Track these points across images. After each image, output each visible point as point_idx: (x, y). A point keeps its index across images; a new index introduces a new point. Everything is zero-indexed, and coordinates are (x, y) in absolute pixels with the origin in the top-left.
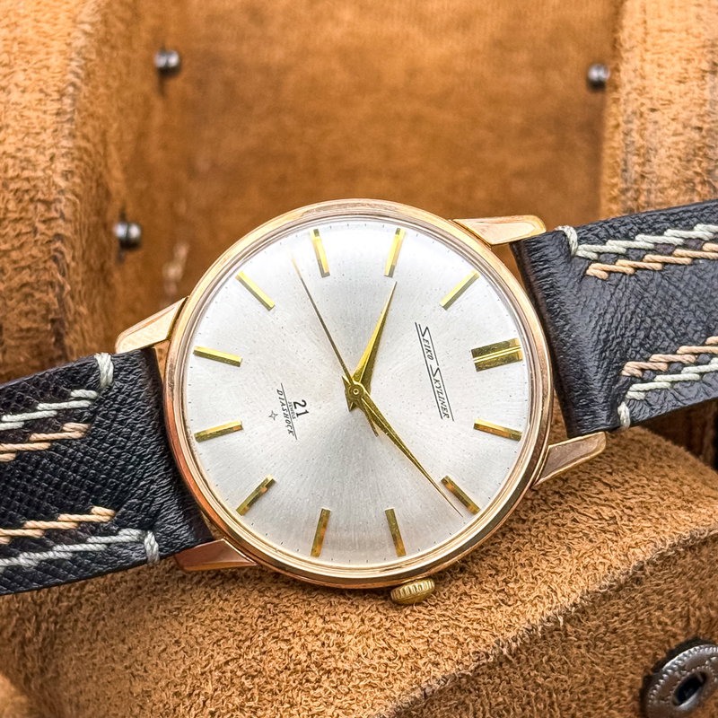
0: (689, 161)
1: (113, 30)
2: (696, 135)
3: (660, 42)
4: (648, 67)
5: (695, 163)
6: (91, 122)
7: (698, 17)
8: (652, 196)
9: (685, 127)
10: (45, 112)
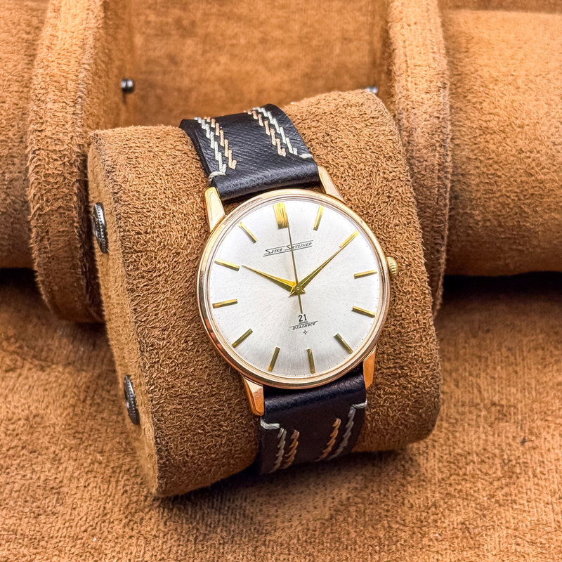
0: (433, 135)
1: (99, 67)
2: (436, 121)
3: (415, 71)
4: (409, 85)
5: (437, 136)
6: (90, 117)
7: (434, 58)
9: (430, 117)
10: (66, 113)
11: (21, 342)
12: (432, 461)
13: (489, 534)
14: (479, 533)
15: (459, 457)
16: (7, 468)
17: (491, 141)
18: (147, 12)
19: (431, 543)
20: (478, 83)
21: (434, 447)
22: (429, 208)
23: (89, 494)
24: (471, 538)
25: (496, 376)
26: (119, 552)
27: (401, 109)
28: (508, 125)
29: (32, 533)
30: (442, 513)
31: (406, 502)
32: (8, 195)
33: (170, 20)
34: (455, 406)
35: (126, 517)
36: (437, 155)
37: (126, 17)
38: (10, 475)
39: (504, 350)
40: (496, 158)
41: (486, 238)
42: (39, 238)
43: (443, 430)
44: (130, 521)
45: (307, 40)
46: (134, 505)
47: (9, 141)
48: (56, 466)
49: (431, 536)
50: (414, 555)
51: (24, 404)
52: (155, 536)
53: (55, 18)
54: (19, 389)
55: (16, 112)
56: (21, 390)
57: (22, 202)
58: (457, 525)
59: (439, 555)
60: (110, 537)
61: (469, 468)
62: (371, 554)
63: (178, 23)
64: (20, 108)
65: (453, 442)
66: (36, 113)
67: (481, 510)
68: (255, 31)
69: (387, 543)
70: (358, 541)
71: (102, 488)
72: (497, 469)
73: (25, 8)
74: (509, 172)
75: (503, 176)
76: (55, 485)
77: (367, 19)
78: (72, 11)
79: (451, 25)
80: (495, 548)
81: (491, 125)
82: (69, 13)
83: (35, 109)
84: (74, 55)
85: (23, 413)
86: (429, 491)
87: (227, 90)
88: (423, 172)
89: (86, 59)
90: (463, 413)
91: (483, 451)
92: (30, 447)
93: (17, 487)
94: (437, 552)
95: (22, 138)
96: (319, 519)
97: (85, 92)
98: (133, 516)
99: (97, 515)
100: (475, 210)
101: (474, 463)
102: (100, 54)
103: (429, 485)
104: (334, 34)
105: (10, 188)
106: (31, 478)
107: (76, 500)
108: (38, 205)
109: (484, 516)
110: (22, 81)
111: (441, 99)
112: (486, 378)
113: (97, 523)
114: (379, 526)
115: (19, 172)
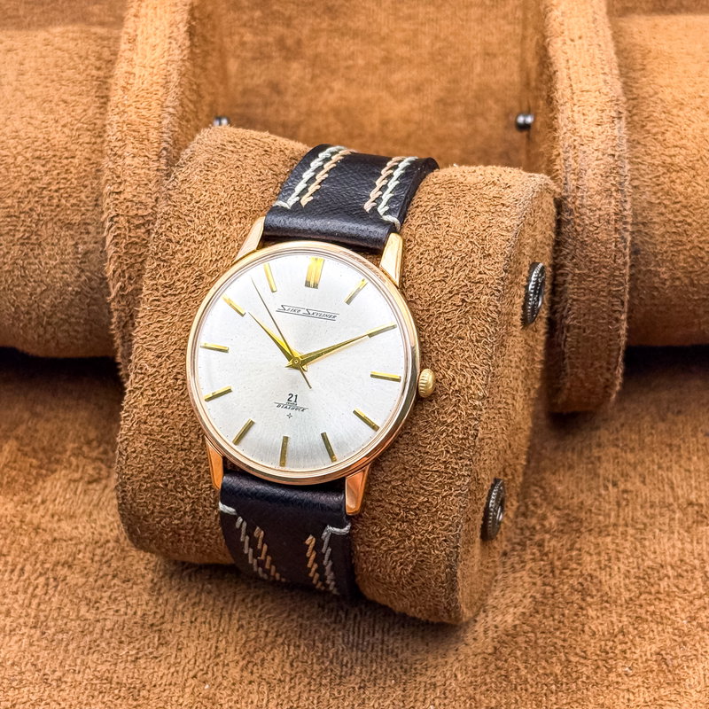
0: (607, 177)
1: (187, 109)
2: (611, 160)
3: (582, 98)
4: (576, 116)
5: (612, 178)
7: (605, 81)
8: (585, 200)
9: (604, 155)
10: (149, 169)
11: (106, 446)
12: (617, 577)
13: (691, 665)
14: (679, 665)
15: (649, 571)
16: (96, 602)
17: (678, 181)
18: (242, 30)
19: (620, 680)
20: (659, 108)
21: (618, 559)
22: (605, 267)
23: (197, 630)
24: (669, 671)
25: (692, 468)
26: (237, 702)
27: (566, 146)
28: (698, 160)
29: (130, 681)
30: (632, 641)
31: (586, 628)
32: (83, 271)
33: (270, 39)
34: (642, 507)
35: (244, 659)
36: (613, 202)
37: (216, 39)
38: (100, 610)
39: (700, 435)
40: (684, 202)
41: (675, 301)
42: (122, 324)
43: (629, 538)
44: (249, 662)
45: (440, 57)
46: (253, 642)
47: (81, 205)
48: (154, 598)
49: (620, 670)
50: (599, 695)
51: (112, 523)
52: (280, 680)
53: (130, 50)
54: (106, 504)
55: (88, 169)
56: (108, 505)
57: (100, 279)
58: (651, 656)
59: (631, 694)
60: (225, 683)
61: (664, 584)
62: (545, 695)
63: (281, 42)
64: (93, 163)
65: (642, 553)
66: (113, 171)
67: (680, 637)
68: (376, 49)
69: (565, 680)
70: (529, 680)
71: (212, 624)
72: (697, 585)
73: (93, 37)
74: (701, 218)
75: (694, 223)
76: (154, 621)
77: (514, 29)
78: (150, 40)
79: (621, 36)
80: (699, 683)
81: (677, 160)
82: (147, 44)
83: (111, 166)
84: (155, 97)
85: (112, 534)
86: (614, 615)
87: (343, 123)
88: (596, 224)
89: (171, 100)
90: (653, 517)
91: (679, 563)
92: (123, 576)
93: (109, 624)
94: (628, 690)
95: (97, 200)
96: (480, 654)
97: (171, 143)
98: (252, 656)
99: (208, 656)
100: (660, 267)
101: (669, 578)
102: (187, 93)
103: (614, 607)
104: (474, 49)
105: (85, 262)
106: (126, 614)
107: (182, 639)
108: (120, 284)
109: (685, 643)
110: (94, 130)
111: (616, 132)
112: (680, 473)
113: (208, 667)
114: (554, 660)
115: (96, 243)
